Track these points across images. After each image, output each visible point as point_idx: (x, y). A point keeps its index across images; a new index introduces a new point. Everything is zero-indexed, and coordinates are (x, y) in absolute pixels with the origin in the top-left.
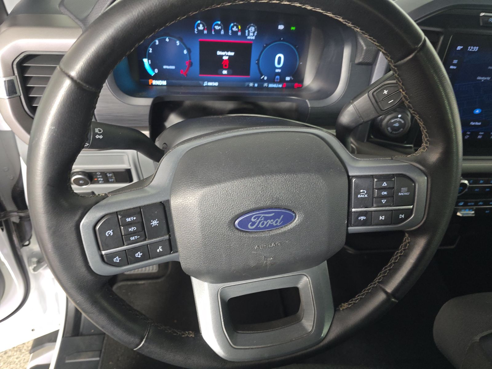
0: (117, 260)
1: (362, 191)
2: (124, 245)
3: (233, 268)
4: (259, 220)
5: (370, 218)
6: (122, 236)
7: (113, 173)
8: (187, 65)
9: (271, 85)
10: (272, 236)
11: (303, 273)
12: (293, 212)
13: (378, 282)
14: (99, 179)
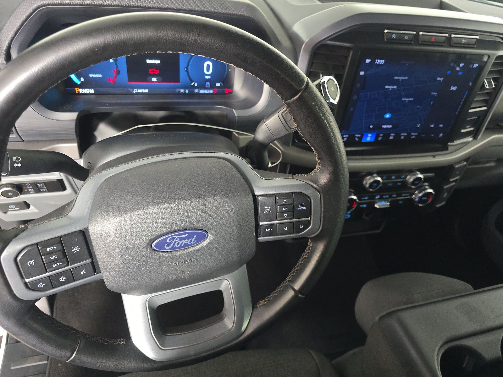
0: (41, 286)
1: (266, 207)
2: (47, 272)
3: (154, 283)
4: (175, 241)
5: (275, 230)
6: (44, 264)
7: (43, 184)
8: (114, 74)
9: (202, 91)
10: (187, 254)
11: (224, 278)
12: (206, 231)
13: (289, 281)
14: (30, 190)
